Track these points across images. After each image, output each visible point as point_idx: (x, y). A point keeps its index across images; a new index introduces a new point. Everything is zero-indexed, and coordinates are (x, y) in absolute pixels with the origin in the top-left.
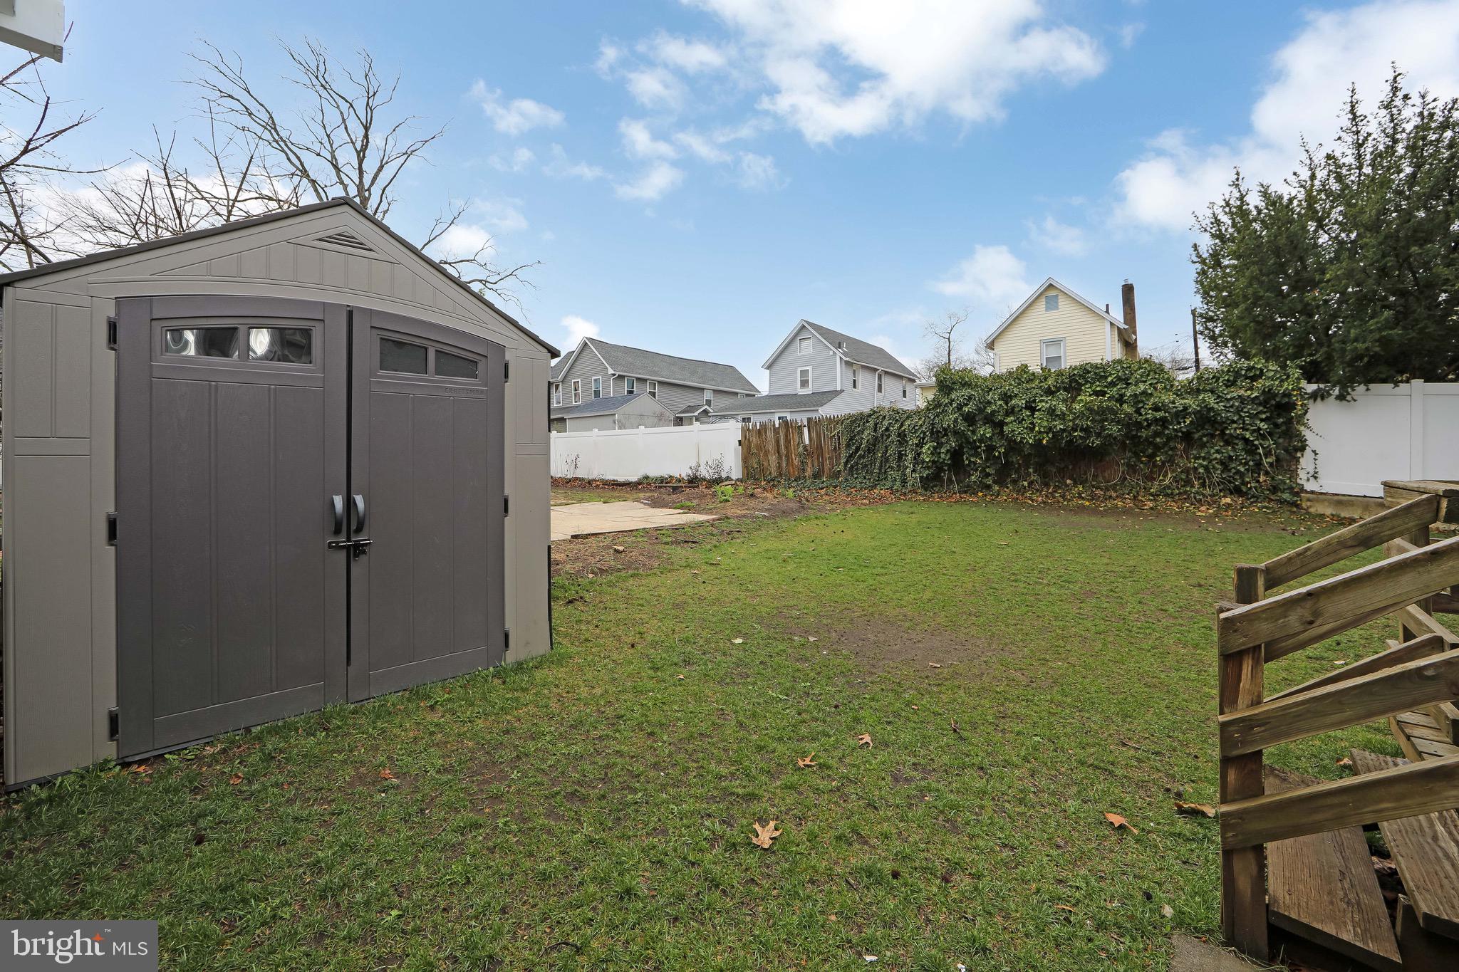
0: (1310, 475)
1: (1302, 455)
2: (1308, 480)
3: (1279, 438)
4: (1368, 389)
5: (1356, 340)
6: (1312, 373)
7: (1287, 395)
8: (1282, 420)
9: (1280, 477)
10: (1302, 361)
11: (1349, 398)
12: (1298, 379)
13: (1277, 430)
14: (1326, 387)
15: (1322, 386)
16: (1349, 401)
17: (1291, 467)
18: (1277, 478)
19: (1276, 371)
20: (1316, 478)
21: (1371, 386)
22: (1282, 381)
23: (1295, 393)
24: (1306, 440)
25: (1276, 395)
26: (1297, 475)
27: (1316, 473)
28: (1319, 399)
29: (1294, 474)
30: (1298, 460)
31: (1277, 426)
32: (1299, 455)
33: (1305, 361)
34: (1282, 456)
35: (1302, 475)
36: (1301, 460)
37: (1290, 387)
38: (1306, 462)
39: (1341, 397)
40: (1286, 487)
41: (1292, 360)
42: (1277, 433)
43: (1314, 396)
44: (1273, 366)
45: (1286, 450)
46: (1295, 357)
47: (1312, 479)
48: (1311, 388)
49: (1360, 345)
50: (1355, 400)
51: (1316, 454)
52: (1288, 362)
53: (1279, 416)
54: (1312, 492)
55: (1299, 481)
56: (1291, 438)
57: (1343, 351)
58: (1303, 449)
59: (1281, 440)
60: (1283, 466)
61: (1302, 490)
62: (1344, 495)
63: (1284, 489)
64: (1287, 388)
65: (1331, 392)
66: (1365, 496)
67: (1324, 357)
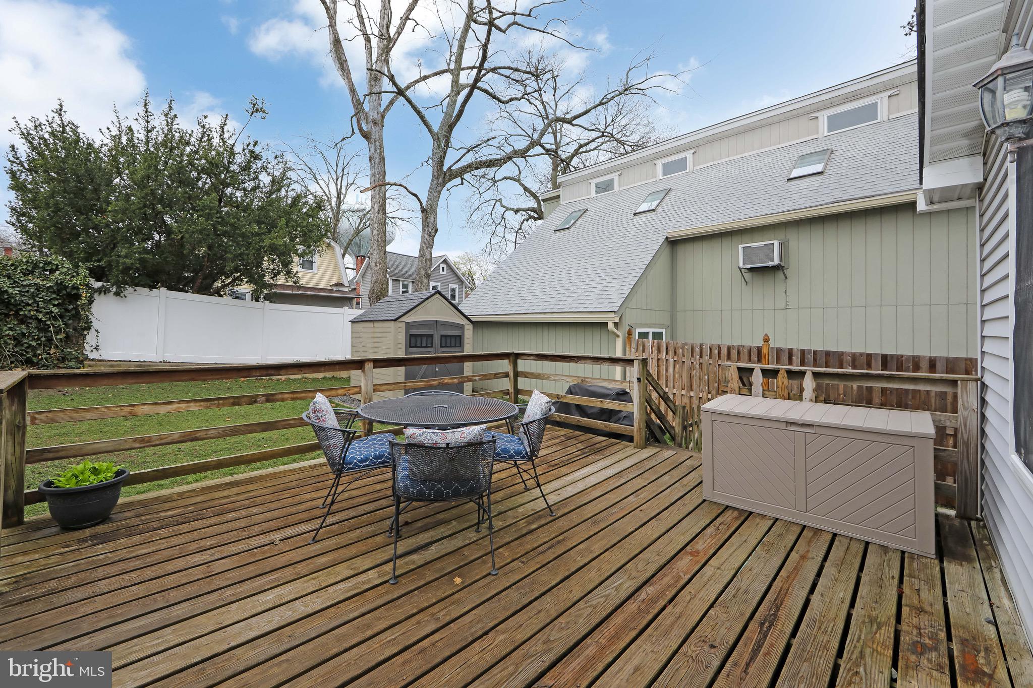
0: (93, 347)
1: (88, 333)
2: (92, 351)
3: (69, 320)
4: (135, 290)
5: (126, 257)
6: (98, 274)
7: (75, 287)
8: (72, 307)
9: (68, 350)
10: (90, 265)
11: (122, 295)
12: (85, 277)
13: (67, 314)
14: (107, 285)
15: (105, 284)
16: (122, 297)
17: (78, 341)
18: (65, 350)
19: (69, 269)
20: (97, 349)
21: (137, 288)
22: (74, 277)
23: (82, 287)
24: (91, 322)
25: (67, 287)
26: (84, 347)
27: (97, 346)
28: (103, 293)
29: (81, 347)
30: (84, 337)
31: (67, 310)
32: (86, 332)
33: (93, 265)
34: (70, 334)
35: (87, 347)
36: (87, 336)
37: (78, 282)
38: (91, 338)
39: (117, 294)
40: (73, 357)
41: (83, 263)
42: (67, 316)
43: (100, 291)
44: (68, 265)
45: (75, 329)
46: (87, 260)
47: (95, 350)
48: (97, 285)
49: (127, 261)
50: (126, 297)
51: (98, 332)
52: (80, 263)
53: (70, 303)
54: (93, 360)
55: (84, 352)
56: (80, 319)
57: (118, 262)
58: (89, 328)
59: (70, 322)
60: (72, 341)
61: (87, 358)
62: (116, 361)
63: (71, 359)
64: (75, 283)
65: (111, 289)
66: (130, 361)
67: (106, 264)
